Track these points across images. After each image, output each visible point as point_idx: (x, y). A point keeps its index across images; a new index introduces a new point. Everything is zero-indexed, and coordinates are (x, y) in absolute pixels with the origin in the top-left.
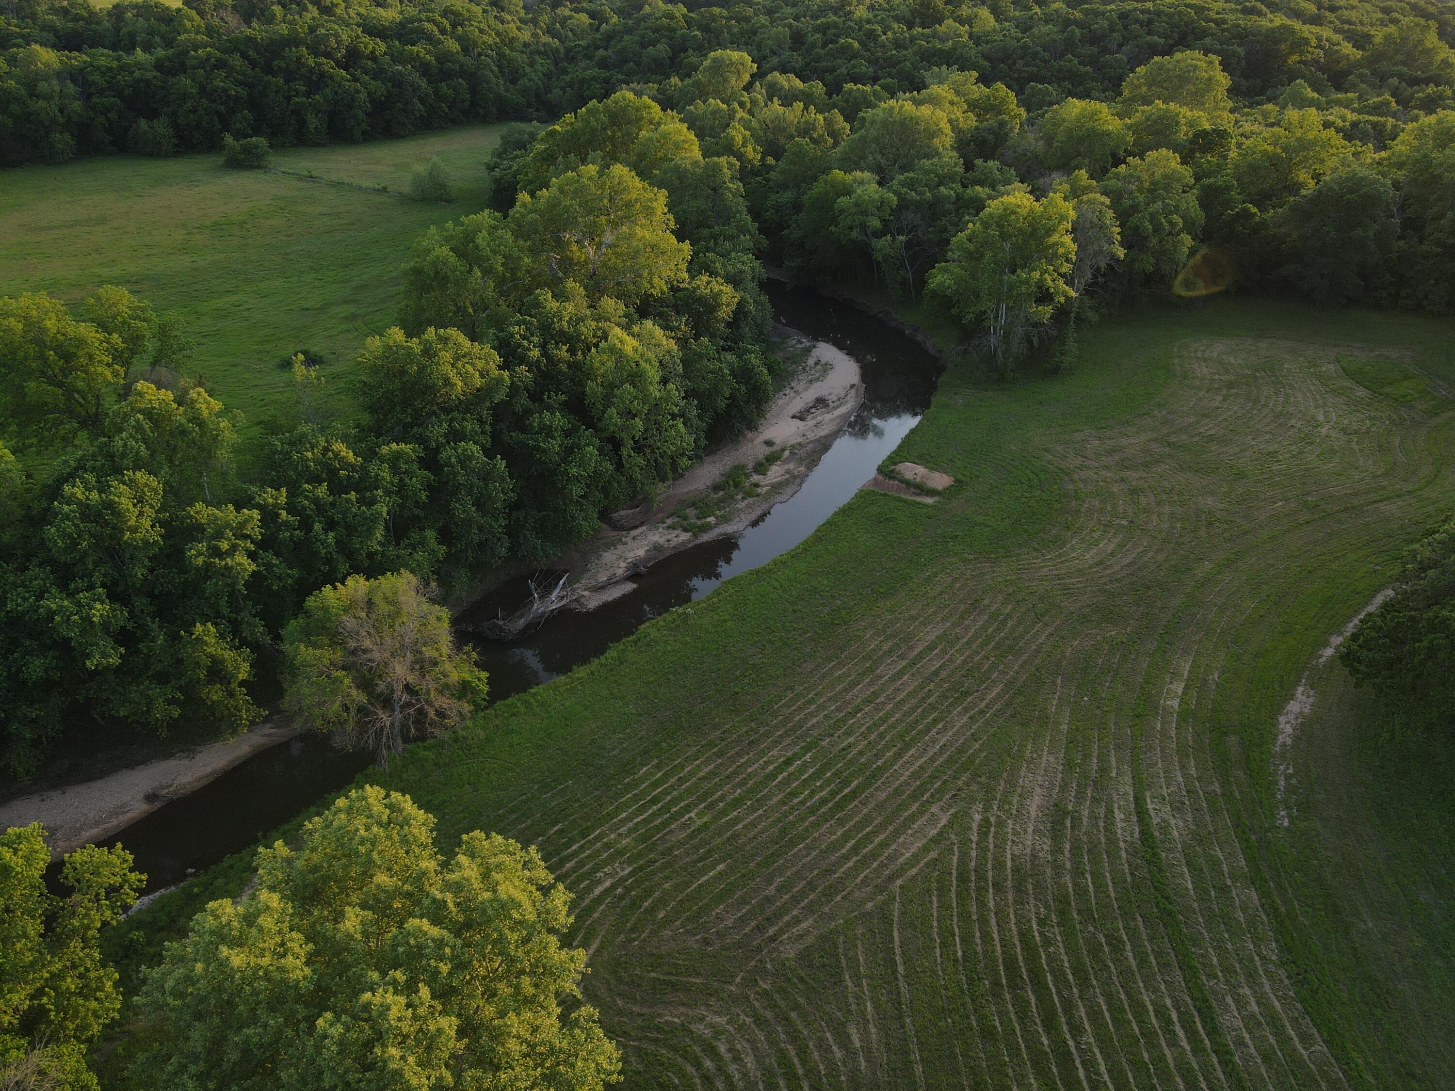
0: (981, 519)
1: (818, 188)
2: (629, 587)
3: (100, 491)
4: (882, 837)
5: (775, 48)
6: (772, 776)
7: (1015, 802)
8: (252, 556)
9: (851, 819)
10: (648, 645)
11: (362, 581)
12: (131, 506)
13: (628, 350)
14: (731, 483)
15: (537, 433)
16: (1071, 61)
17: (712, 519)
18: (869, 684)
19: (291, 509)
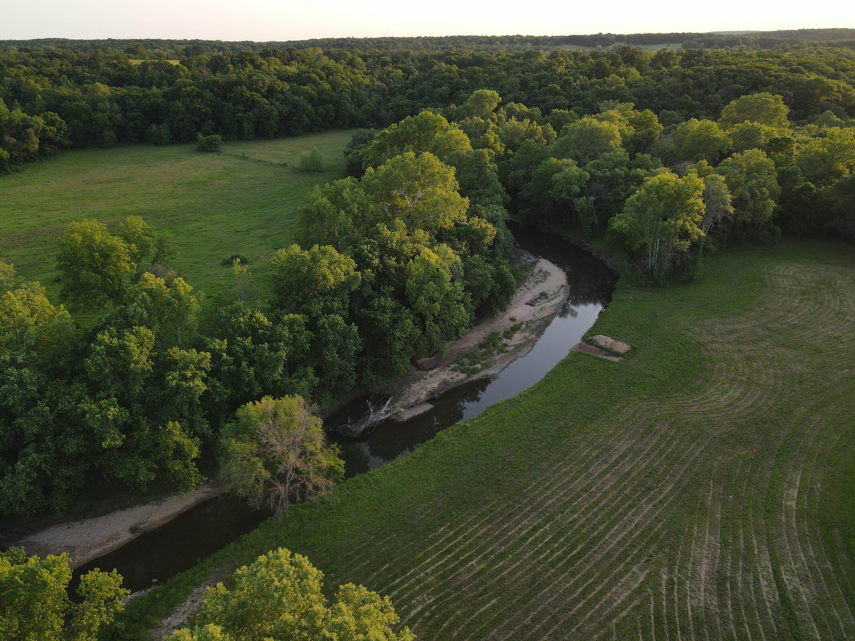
0: (650, 373)
1: (541, 169)
2: (428, 407)
3: (119, 338)
4: (600, 587)
5: (510, 89)
6: (525, 539)
7: (690, 568)
8: (205, 380)
9: (579, 572)
10: (443, 445)
11: (271, 400)
12: (136, 348)
13: (433, 261)
14: (491, 344)
15: (376, 310)
16: (687, 98)
17: (479, 366)
18: (585, 479)
19: (229, 352)
